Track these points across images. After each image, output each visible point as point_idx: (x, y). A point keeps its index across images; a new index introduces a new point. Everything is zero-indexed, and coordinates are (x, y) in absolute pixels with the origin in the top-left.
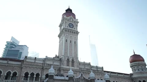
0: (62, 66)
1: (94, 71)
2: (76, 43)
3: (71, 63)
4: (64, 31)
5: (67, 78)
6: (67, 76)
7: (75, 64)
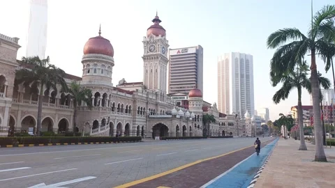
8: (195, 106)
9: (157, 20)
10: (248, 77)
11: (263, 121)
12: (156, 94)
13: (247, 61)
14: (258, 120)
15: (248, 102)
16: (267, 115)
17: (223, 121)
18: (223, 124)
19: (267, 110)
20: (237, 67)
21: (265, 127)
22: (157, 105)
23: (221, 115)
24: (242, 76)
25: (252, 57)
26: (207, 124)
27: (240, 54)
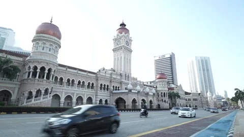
0: (122, 80)
1: (140, 85)
2: (130, 60)
3: (127, 78)
4: (123, 48)
5: (127, 91)
6: (126, 89)
7: (130, 79)
8: (161, 86)
9: (123, 25)
10: (208, 70)
11: (224, 99)
12: (121, 75)
13: (206, 61)
14: (219, 98)
15: (210, 86)
16: (226, 94)
17: (189, 98)
18: (189, 100)
19: (226, 92)
20: (199, 65)
21: (225, 103)
22: (121, 83)
23: (186, 93)
24: (204, 70)
25: (209, 58)
26: (173, 99)
27: (201, 57)
